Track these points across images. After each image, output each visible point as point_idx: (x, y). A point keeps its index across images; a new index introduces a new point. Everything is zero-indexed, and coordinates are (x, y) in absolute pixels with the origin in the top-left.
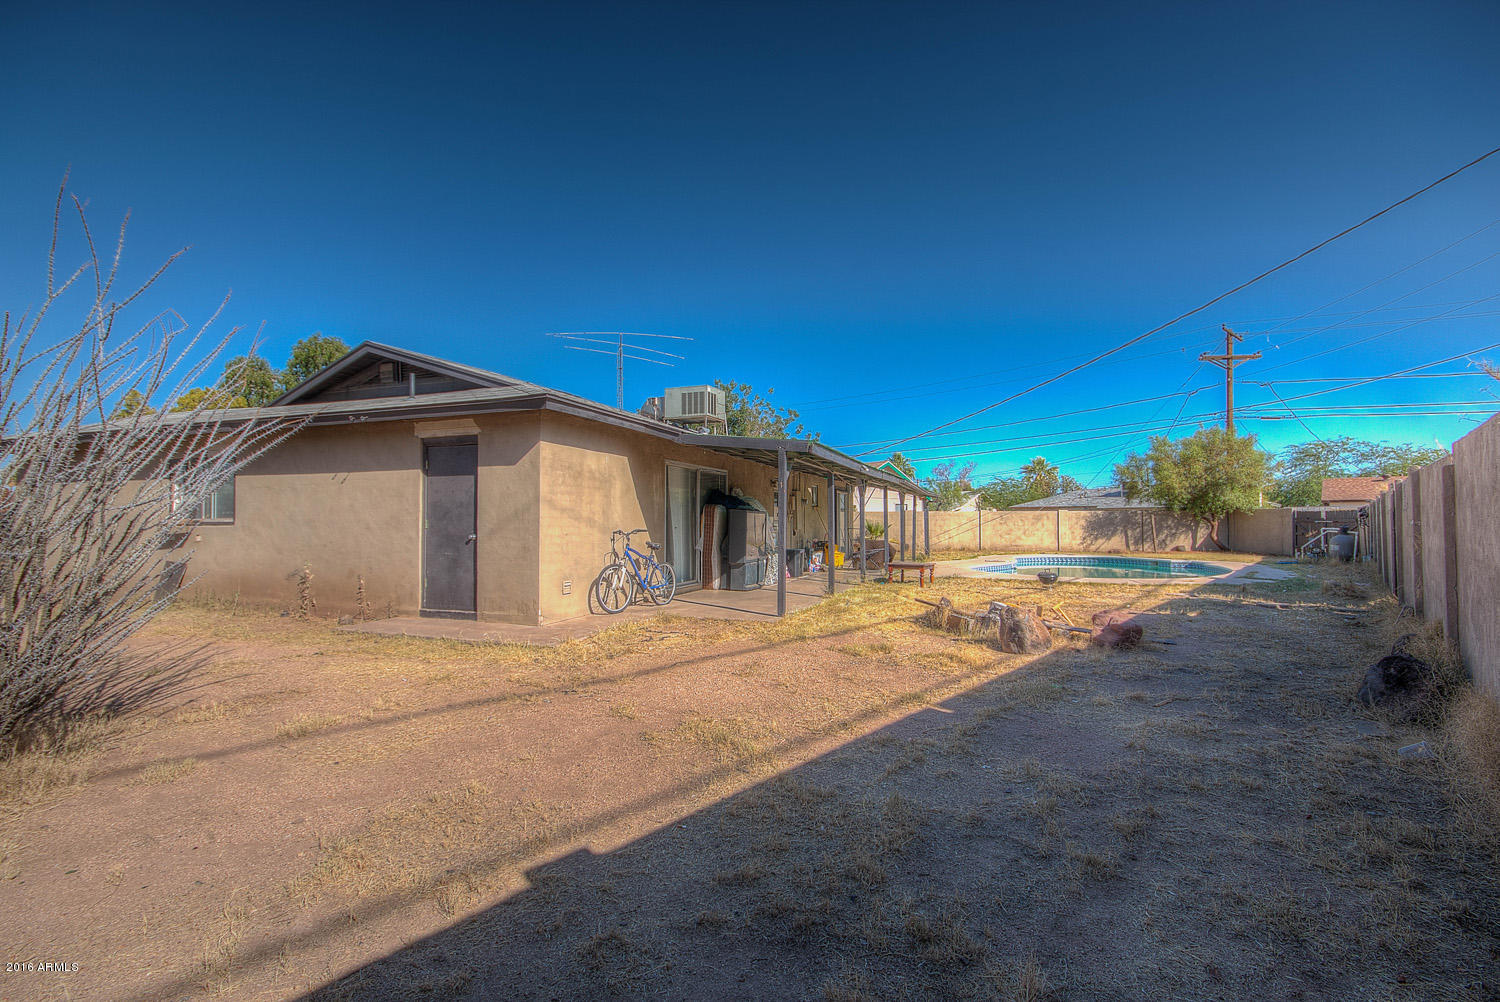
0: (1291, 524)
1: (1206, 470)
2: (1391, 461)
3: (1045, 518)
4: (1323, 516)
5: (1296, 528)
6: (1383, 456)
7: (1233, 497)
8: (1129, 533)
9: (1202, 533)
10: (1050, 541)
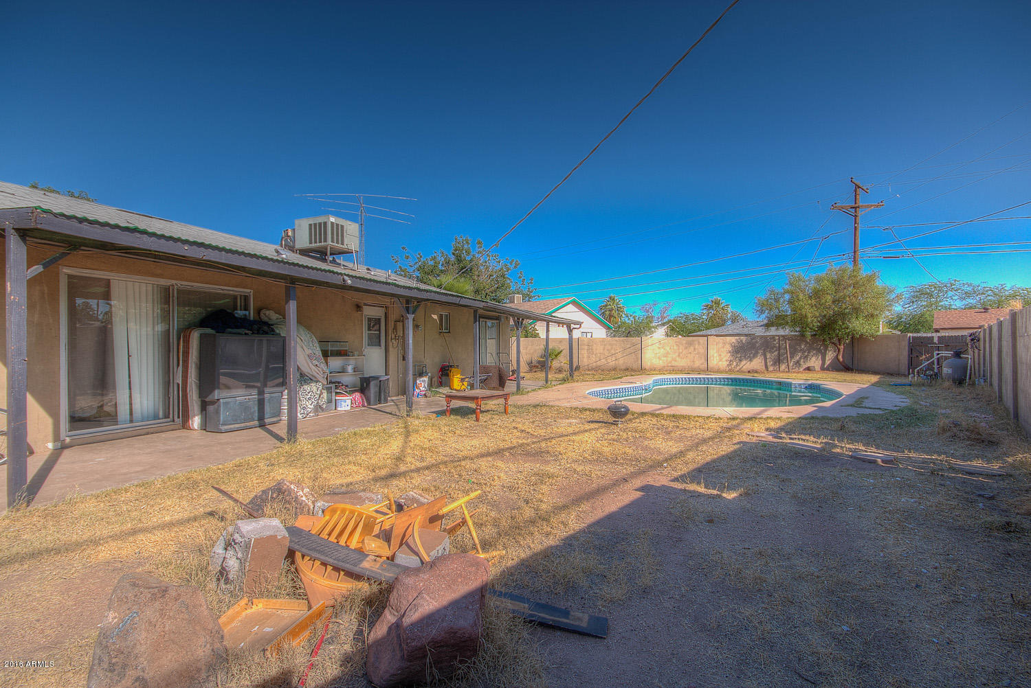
0: (907, 348)
1: (834, 302)
2: (989, 298)
3: (696, 343)
4: (936, 340)
5: (911, 351)
6: (983, 294)
7: (858, 325)
8: (768, 356)
9: (830, 356)
10: (701, 362)
